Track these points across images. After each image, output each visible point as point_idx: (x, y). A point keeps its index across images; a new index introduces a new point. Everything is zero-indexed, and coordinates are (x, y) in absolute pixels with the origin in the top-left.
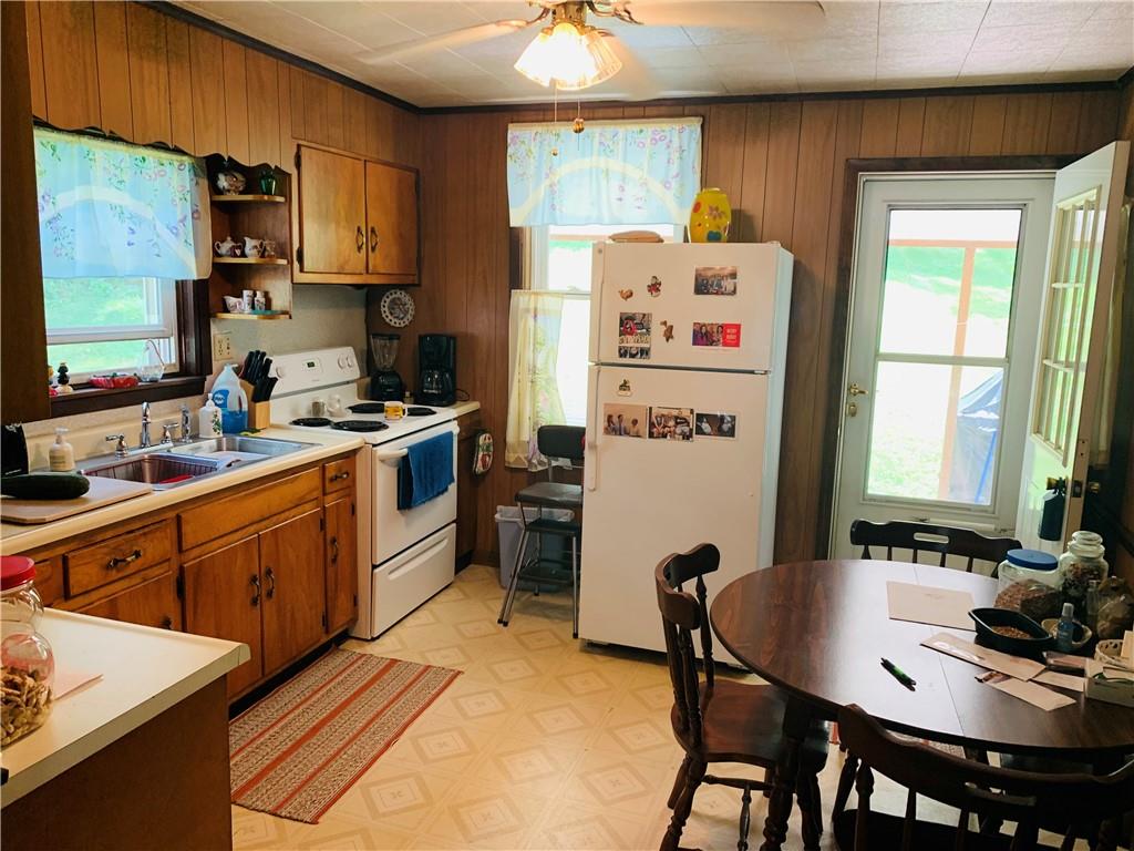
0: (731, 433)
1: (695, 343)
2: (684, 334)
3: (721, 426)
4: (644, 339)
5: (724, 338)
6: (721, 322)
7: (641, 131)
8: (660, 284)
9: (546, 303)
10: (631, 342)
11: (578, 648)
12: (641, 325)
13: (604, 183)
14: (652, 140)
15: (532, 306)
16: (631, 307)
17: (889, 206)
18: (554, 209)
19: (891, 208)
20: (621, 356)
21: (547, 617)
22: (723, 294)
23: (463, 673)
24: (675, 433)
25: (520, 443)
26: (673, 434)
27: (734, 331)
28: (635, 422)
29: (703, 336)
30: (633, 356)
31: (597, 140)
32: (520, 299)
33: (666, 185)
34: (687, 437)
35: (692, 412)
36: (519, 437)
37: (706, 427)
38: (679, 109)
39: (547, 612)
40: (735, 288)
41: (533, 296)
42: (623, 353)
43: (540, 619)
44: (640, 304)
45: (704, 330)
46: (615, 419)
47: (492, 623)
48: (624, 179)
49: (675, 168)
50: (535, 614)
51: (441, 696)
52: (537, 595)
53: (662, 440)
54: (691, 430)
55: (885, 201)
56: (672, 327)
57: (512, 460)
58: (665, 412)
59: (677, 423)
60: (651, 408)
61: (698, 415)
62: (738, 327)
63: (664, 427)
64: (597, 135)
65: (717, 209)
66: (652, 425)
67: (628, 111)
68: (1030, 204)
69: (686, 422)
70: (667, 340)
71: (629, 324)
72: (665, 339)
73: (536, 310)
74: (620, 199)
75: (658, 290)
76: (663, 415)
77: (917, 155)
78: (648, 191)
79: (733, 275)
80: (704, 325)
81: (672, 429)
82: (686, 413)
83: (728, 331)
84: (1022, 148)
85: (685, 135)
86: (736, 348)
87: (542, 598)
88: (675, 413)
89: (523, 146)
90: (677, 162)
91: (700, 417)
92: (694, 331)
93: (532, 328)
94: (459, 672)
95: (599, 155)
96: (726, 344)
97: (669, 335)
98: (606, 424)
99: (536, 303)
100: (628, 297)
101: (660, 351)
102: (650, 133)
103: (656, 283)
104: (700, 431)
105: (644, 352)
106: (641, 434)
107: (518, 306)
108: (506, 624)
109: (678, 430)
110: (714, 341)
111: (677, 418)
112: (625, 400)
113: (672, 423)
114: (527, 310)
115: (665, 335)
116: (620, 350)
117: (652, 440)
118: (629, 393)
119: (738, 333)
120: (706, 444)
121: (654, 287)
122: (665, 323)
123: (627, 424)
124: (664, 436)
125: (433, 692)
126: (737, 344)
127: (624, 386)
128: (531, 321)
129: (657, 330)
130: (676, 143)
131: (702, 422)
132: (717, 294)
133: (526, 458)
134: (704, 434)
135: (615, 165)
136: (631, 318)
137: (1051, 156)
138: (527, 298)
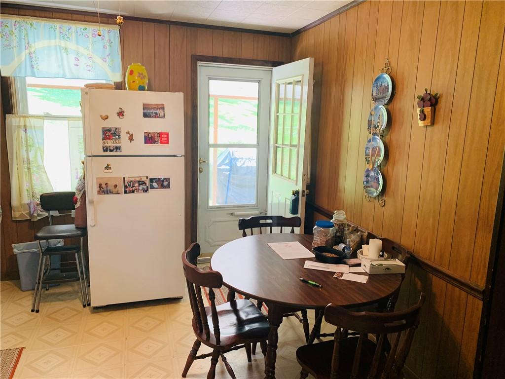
0: (168, 186)
1: (145, 143)
2: (140, 138)
3: (163, 183)
4: (117, 141)
5: (161, 139)
6: (158, 132)
7: (86, 29)
8: (124, 112)
9: (31, 122)
10: (110, 143)
11: (90, 313)
12: (115, 134)
13: (64, 55)
14: (93, 34)
15: (22, 124)
16: (108, 124)
17: (209, 78)
18: (33, 68)
19: (210, 79)
20: (104, 151)
21: (59, 300)
22: (158, 117)
23: (25, 348)
24: (139, 189)
25: (22, 205)
26: (138, 190)
27: (166, 136)
28: (116, 186)
29: (150, 139)
30: (111, 151)
31: (58, 30)
32: (12, 121)
33: (104, 60)
34: (146, 191)
35: (147, 178)
36: (21, 202)
37: (155, 184)
38: (105, 20)
39: (60, 297)
40: (164, 114)
41: (22, 119)
42: (105, 149)
43: (57, 302)
44: (113, 122)
45: (150, 136)
46: (104, 186)
47: (28, 313)
48: (78, 54)
49: (107, 52)
50: (52, 301)
51: (18, 366)
52: (47, 290)
53: (132, 194)
54: (148, 187)
55: (207, 76)
56: (132, 135)
57: (17, 216)
58: (132, 179)
59: (140, 185)
60: (124, 178)
61: (150, 179)
62: (167, 134)
63: (132, 187)
64: (58, 27)
65: (142, 74)
66: (126, 187)
67: (75, 16)
68: (262, 81)
69: (145, 183)
70: (131, 142)
71: (109, 134)
72: (129, 141)
73: (25, 126)
74: (77, 65)
75: (123, 115)
76: (131, 181)
77: (221, 56)
78: (93, 62)
79: (163, 109)
80: (150, 133)
81: (137, 188)
82: (144, 179)
83: (163, 136)
84: (260, 57)
85: (112, 34)
86: (168, 145)
87: (51, 291)
88: (138, 179)
89: (6, 28)
90: (108, 48)
91: (152, 180)
92: (145, 136)
93: (24, 137)
94: (22, 349)
95: (60, 39)
96: (162, 143)
97: (131, 139)
98: (99, 189)
99: (25, 122)
100: (106, 119)
101: (127, 147)
102: (91, 31)
103: (121, 112)
104: (152, 187)
105: (118, 148)
106: (119, 192)
107: (11, 126)
108: (37, 311)
109: (141, 188)
110: (155, 141)
111: (139, 182)
112: (108, 175)
113: (137, 185)
114: (19, 127)
115: (129, 138)
116: (103, 148)
117: (126, 194)
118: (110, 171)
119: (168, 137)
120: (156, 194)
121: (121, 114)
122: (128, 133)
123: (111, 188)
124: (133, 192)
125: (12, 366)
126: (168, 143)
127: (108, 167)
128: (22, 133)
129: (124, 137)
130: (107, 38)
131: (153, 182)
132: (155, 117)
133: (27, 213)
134: (155, 188)
135: (71, 45)
136: (109, 130)
137: (270, 61)
138: (17, 119)
